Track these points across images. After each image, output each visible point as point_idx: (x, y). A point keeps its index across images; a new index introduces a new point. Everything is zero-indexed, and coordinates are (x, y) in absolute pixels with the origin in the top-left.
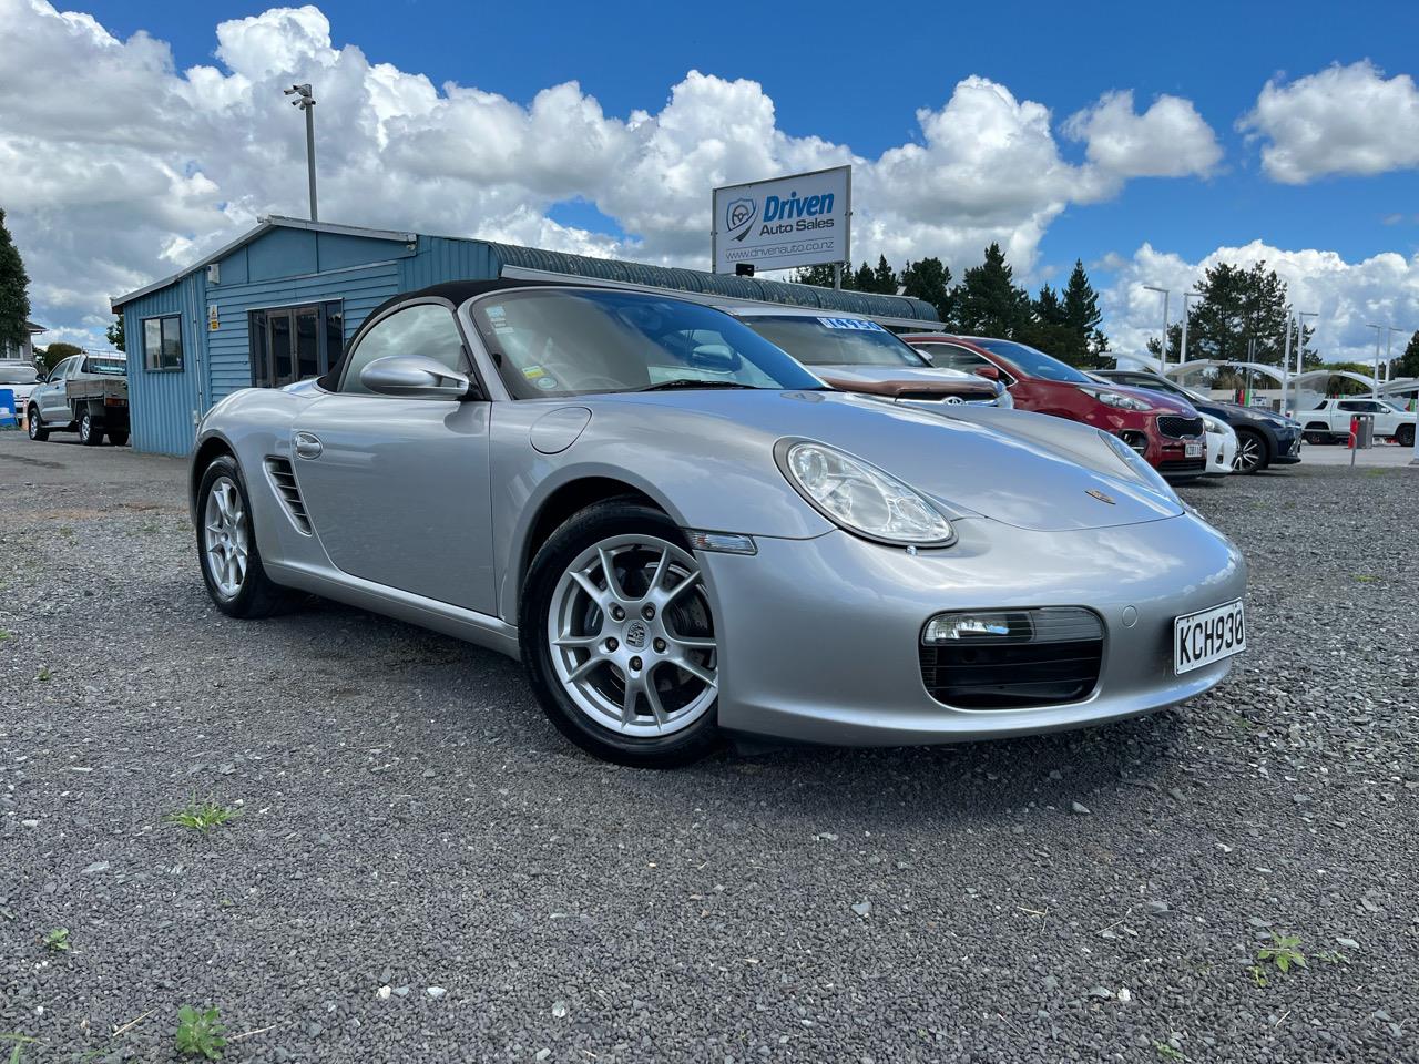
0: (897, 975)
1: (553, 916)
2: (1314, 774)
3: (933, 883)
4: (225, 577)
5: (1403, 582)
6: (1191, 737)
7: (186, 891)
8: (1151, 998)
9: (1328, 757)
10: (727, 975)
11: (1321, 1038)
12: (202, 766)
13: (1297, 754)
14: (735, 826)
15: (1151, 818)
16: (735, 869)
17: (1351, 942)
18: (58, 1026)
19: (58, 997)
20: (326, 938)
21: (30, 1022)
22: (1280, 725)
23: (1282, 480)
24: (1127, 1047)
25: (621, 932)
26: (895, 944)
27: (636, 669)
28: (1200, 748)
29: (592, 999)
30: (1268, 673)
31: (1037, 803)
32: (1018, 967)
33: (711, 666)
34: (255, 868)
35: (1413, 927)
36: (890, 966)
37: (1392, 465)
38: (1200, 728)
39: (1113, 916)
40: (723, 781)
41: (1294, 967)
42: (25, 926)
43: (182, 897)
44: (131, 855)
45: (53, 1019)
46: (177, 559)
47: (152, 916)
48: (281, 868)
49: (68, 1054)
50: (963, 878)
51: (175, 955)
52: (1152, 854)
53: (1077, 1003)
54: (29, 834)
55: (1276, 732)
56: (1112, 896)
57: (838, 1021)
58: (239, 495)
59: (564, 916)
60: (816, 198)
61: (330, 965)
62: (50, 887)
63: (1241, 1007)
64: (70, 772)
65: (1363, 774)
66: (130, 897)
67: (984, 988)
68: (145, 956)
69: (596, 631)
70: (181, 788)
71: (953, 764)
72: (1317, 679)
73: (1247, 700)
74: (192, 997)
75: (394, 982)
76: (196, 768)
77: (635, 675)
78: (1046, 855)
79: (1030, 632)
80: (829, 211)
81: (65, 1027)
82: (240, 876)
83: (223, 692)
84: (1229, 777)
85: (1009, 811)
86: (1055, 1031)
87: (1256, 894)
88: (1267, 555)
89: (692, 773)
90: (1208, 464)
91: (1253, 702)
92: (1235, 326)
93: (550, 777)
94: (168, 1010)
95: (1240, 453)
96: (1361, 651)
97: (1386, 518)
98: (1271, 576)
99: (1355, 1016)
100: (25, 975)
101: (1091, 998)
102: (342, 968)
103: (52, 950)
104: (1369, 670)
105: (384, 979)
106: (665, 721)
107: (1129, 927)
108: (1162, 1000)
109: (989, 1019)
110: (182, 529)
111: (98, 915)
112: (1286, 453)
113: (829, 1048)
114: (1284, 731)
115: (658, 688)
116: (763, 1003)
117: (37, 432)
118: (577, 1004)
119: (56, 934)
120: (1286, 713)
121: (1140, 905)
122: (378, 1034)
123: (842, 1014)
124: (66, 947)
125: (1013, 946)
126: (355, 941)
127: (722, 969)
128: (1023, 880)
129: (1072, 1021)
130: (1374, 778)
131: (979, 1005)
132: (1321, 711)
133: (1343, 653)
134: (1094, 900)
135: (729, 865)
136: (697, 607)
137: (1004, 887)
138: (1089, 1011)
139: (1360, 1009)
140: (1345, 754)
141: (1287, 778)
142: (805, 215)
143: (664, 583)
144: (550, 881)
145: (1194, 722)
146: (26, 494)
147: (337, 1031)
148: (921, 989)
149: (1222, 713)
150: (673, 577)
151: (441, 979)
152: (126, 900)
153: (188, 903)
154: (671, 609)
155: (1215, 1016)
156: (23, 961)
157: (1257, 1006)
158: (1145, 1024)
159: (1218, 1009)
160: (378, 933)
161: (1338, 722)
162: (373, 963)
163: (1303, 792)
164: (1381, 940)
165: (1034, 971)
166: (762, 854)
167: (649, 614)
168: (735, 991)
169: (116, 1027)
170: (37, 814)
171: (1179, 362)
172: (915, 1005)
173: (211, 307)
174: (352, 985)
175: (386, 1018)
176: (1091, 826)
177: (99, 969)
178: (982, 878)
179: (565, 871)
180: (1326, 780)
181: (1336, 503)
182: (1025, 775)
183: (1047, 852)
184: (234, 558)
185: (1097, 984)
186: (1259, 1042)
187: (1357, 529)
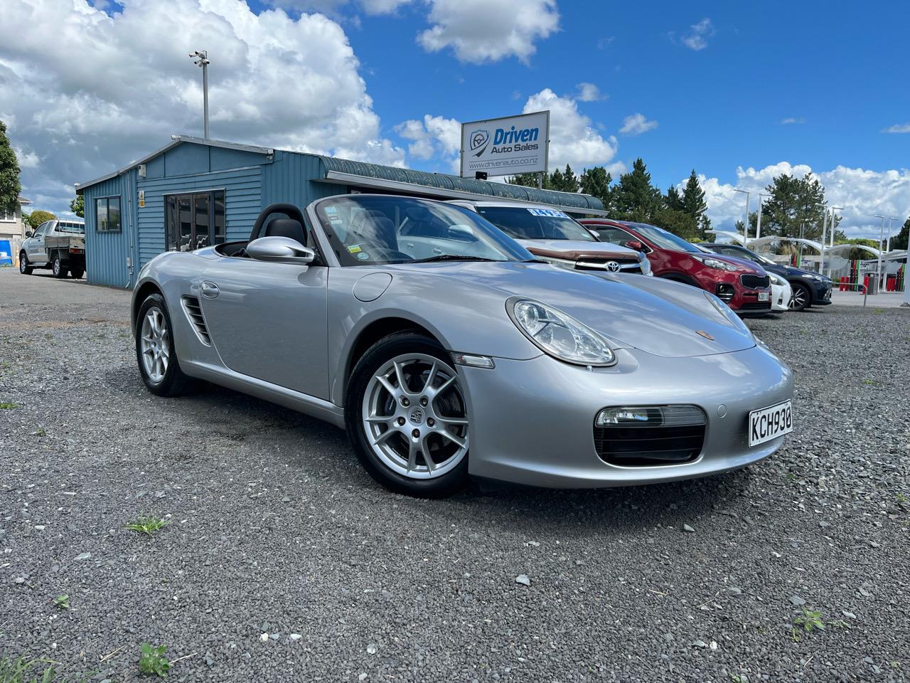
0: (576, 631)
1: (366, 591)
2: (833, 509)
3: (598, 574)
4: (154, 370)
5: (893, 385)
6: (758, 484)
7: (139, 572)
8: (730, 648)
9: (842, 498)
10: (473, 629)
11: (831, 674)
12: (145, 492)
13: (823, 496)
14: (476, 536)
15: (732, 535)
16: (477, 563)
17: (852, 615)
18: (66, 655)
19: (65, 638)
20: (227, 603)
21: (49, 653)
22: (813, 477)
23: (819, 315)
24: (714, 677)
25: (407, 602)
26: (574, 612)
27: (416, 437)
28: (763, 491)
29: (391, 643)
30: (807, 443)
31: (662, 524)
32: (650, 627)
33: (462, 436)
34: (181, 558)
35: (890, 606)
36: (572, 625)
37: (889, 306)
38: (763, 478)
39: (708, 596)
40: (469, 507)
41: (815, 630)
42: (41, 593)
43: (137, 575)
44: (104, 549)
45: (63, 651)
46: (120, 356)
47: (119, 587)
48: (197, 558)
49: (74, 673)
50: (616, 571)
51: (135, 612)
52: (731, 558)
53: (685, 650)
54: (40, 534)
55: (810, 481)
56: (707, 584)
57: (540, 659)
58: (164, 318)
59: (373, 591)
60: (527, 131)
61: (230, 620)
62: (55, 569)
63: (783, 654)
64: (62, 495)
65: (863, 509)
66: (105, 575)
67: (629, 640)
68: (116, 612)
69: (392, 413)
70: (132, 506)
71: (610, 499)
72: (837, 448)
73: (793, 460)
74: (147, 638)
75: (270, 631)
76: (141, 494)
77: (415, 440)
78: (667, 557)
79: (661, 420)
80: (535, 139)
81: (71, 656)
82: (172, 563)
83: (155, 444)
84: (780, 509)
85: (645, 529)
86: (672, 667)
87: (795, 584)
88: (808, 365)
89: (450, 502)
90: (772, 305)
91: (797, 462)
92: (791, 215)
93: (361, 503)
94: (133, 646)
95: (793, 297)
96: (865, 430)
97: (885, 342)
98: (810, 379)
99: (853, 660)
100: (44, 624)
101: (693, 647)
102: (237, 621)
103: (59, 607)
104: (869, 442)
105: (264, 628)
106: (434, 469)
107: (717, 603)
108: (737, 649)
109: (632, 659)
110: (122, 336)
111: (86, 586)
112: (822, 298)
113: (535, 675)
114: (815, 481)
115: (429, 448)
116: (495, 647)
117: (25, 269)
118: (381, 646)
119: (62, 599)
120: (817, 469)
121: (724, 590)
122: (262, 662)
123: (544, 654)
124: (67, 606)
125: (647, 614)
126: (245, 605)
127: (469, 625)
128: (653, 572)
129: (682, 661)
130: (870, 511)
131: (626, 650)
132: (838, 469)
133: (854, 431)
134: (696, 586)
135: (473, 561)
136: (455, 399)
137: (641, 577)
138: (692, 655)
139: (856, 656)
140: (853, 496)
141: (816, 511)
142: (520, 141)
143: (434, 383)
144: (363, 569)
145: (760, 474)
146: (21, 311)
147: (236, 661)
148: (590, 639)
149: (777, 468)
150: (439, 380)
151: (298, 629)
152: (103, 577)
153: (140, 580)
154: (437, 400)
155: (768, 659)
156: (42, 614)
157: (793, 653)
158: (725, 663)
159: (770, 655)
160: (259, 600)
161: (848, 475)
162: (257, 619)
163: (826, 520)
164: (870, 614)
165: (659, 630)
166: (493, 554)
167: (424, 403)
168: (477, 639)
169: (102, 657)
170: (44, 522)
171: (755, 237)
172: (587, 650)
173: (140, 192)
174: (244, 632)
175: (266, 653)
176: (695, 539)
177: (89, 620)
178: (627, 571)
179: (372, 563)
180: (840, 513)
181: (853, 332)
182: (655, 506)
183: (668, 556)
184: (160, 358)
185: (697, 638)
186: (794, 675)
187: (866, 349)
